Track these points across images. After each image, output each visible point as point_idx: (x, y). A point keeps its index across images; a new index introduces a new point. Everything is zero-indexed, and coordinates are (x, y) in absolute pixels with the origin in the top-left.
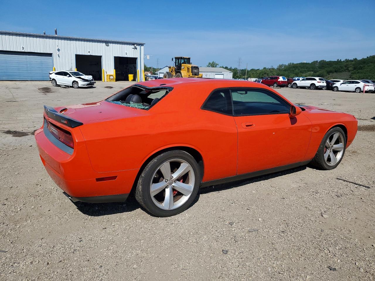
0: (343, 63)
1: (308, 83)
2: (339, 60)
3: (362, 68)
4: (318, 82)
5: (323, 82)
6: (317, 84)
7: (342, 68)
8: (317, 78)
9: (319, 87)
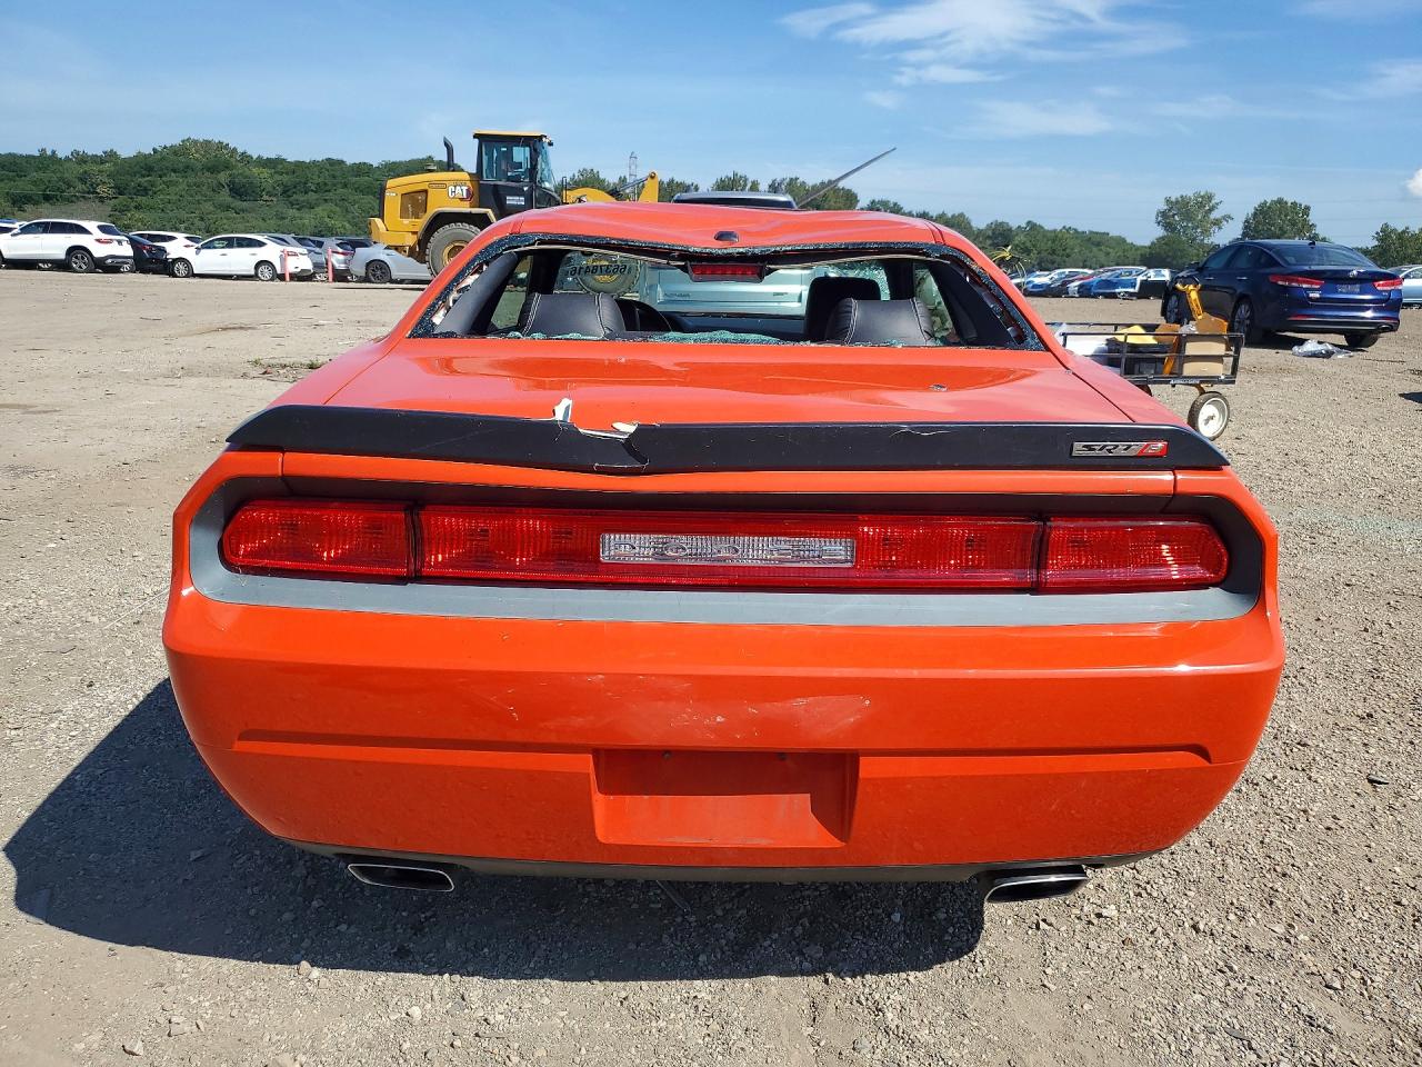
0: (67, 165)
1: (54, 245)
2: (49, 153)
3: (146, 190)
4: (98, 241)
5: (120, 242)
6: (99, 251)
7: (69, 186)
8: (91, 225)
9: (110, 261)
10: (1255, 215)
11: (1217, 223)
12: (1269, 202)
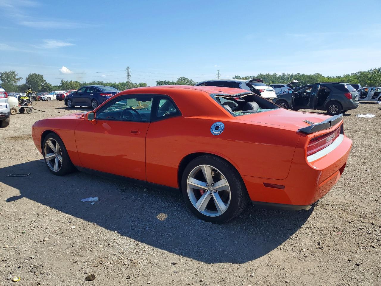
10: (28, 77)
11: (18, 79)
12: (32, 74)
